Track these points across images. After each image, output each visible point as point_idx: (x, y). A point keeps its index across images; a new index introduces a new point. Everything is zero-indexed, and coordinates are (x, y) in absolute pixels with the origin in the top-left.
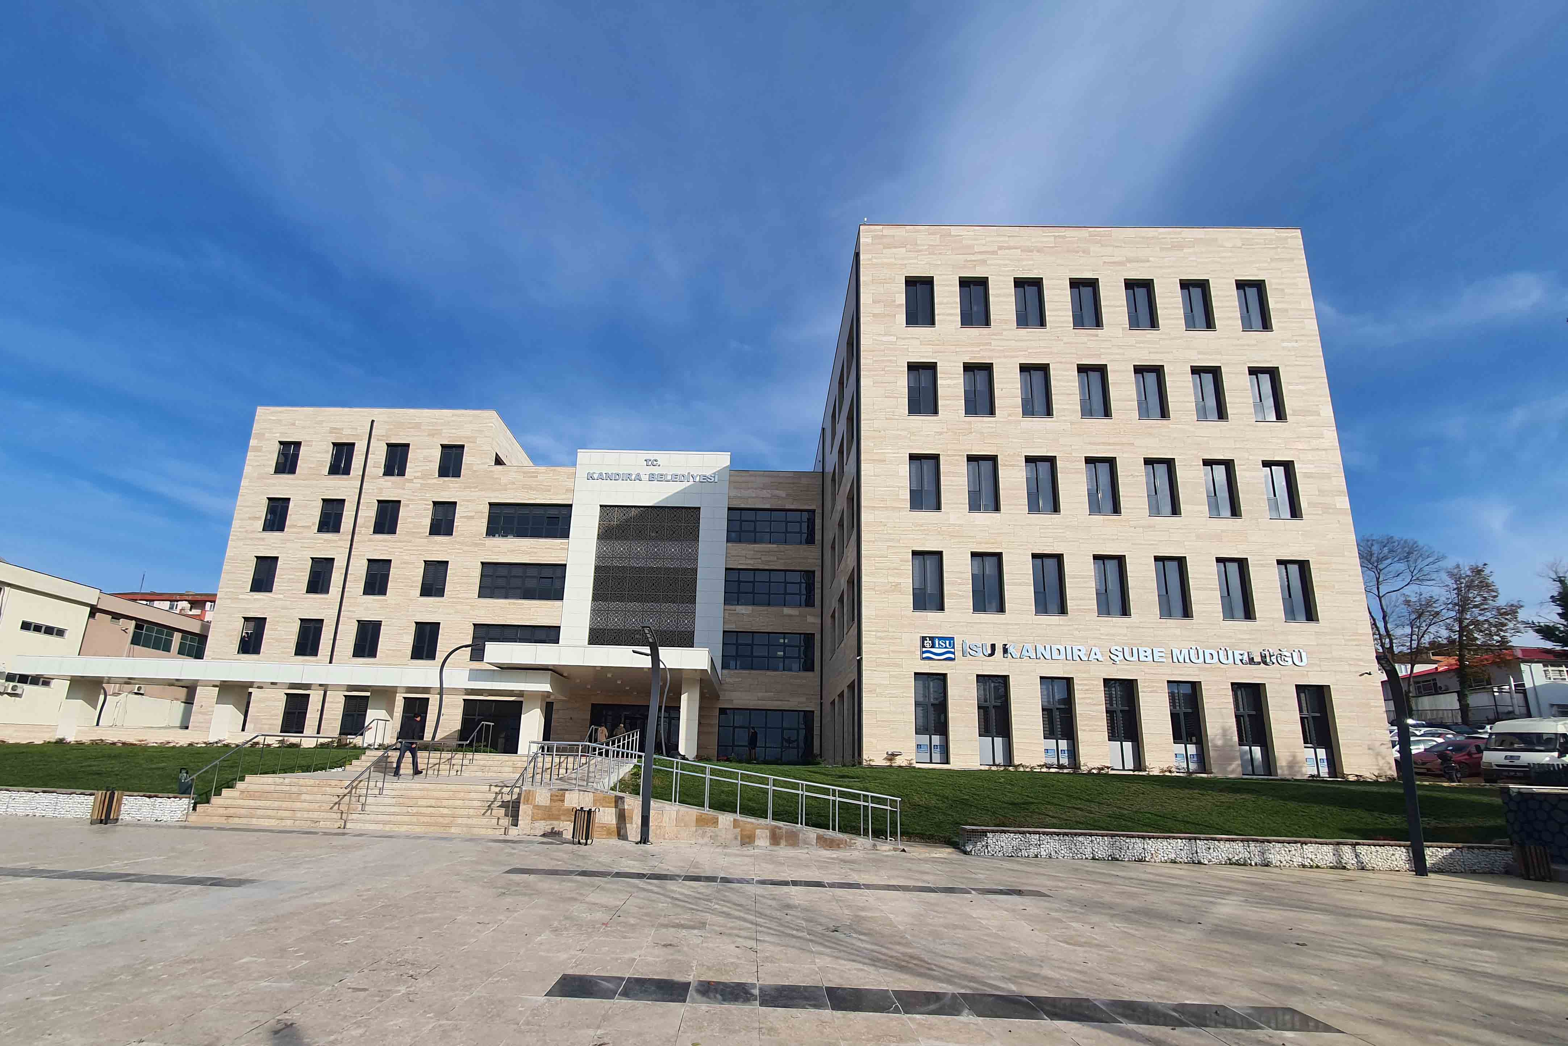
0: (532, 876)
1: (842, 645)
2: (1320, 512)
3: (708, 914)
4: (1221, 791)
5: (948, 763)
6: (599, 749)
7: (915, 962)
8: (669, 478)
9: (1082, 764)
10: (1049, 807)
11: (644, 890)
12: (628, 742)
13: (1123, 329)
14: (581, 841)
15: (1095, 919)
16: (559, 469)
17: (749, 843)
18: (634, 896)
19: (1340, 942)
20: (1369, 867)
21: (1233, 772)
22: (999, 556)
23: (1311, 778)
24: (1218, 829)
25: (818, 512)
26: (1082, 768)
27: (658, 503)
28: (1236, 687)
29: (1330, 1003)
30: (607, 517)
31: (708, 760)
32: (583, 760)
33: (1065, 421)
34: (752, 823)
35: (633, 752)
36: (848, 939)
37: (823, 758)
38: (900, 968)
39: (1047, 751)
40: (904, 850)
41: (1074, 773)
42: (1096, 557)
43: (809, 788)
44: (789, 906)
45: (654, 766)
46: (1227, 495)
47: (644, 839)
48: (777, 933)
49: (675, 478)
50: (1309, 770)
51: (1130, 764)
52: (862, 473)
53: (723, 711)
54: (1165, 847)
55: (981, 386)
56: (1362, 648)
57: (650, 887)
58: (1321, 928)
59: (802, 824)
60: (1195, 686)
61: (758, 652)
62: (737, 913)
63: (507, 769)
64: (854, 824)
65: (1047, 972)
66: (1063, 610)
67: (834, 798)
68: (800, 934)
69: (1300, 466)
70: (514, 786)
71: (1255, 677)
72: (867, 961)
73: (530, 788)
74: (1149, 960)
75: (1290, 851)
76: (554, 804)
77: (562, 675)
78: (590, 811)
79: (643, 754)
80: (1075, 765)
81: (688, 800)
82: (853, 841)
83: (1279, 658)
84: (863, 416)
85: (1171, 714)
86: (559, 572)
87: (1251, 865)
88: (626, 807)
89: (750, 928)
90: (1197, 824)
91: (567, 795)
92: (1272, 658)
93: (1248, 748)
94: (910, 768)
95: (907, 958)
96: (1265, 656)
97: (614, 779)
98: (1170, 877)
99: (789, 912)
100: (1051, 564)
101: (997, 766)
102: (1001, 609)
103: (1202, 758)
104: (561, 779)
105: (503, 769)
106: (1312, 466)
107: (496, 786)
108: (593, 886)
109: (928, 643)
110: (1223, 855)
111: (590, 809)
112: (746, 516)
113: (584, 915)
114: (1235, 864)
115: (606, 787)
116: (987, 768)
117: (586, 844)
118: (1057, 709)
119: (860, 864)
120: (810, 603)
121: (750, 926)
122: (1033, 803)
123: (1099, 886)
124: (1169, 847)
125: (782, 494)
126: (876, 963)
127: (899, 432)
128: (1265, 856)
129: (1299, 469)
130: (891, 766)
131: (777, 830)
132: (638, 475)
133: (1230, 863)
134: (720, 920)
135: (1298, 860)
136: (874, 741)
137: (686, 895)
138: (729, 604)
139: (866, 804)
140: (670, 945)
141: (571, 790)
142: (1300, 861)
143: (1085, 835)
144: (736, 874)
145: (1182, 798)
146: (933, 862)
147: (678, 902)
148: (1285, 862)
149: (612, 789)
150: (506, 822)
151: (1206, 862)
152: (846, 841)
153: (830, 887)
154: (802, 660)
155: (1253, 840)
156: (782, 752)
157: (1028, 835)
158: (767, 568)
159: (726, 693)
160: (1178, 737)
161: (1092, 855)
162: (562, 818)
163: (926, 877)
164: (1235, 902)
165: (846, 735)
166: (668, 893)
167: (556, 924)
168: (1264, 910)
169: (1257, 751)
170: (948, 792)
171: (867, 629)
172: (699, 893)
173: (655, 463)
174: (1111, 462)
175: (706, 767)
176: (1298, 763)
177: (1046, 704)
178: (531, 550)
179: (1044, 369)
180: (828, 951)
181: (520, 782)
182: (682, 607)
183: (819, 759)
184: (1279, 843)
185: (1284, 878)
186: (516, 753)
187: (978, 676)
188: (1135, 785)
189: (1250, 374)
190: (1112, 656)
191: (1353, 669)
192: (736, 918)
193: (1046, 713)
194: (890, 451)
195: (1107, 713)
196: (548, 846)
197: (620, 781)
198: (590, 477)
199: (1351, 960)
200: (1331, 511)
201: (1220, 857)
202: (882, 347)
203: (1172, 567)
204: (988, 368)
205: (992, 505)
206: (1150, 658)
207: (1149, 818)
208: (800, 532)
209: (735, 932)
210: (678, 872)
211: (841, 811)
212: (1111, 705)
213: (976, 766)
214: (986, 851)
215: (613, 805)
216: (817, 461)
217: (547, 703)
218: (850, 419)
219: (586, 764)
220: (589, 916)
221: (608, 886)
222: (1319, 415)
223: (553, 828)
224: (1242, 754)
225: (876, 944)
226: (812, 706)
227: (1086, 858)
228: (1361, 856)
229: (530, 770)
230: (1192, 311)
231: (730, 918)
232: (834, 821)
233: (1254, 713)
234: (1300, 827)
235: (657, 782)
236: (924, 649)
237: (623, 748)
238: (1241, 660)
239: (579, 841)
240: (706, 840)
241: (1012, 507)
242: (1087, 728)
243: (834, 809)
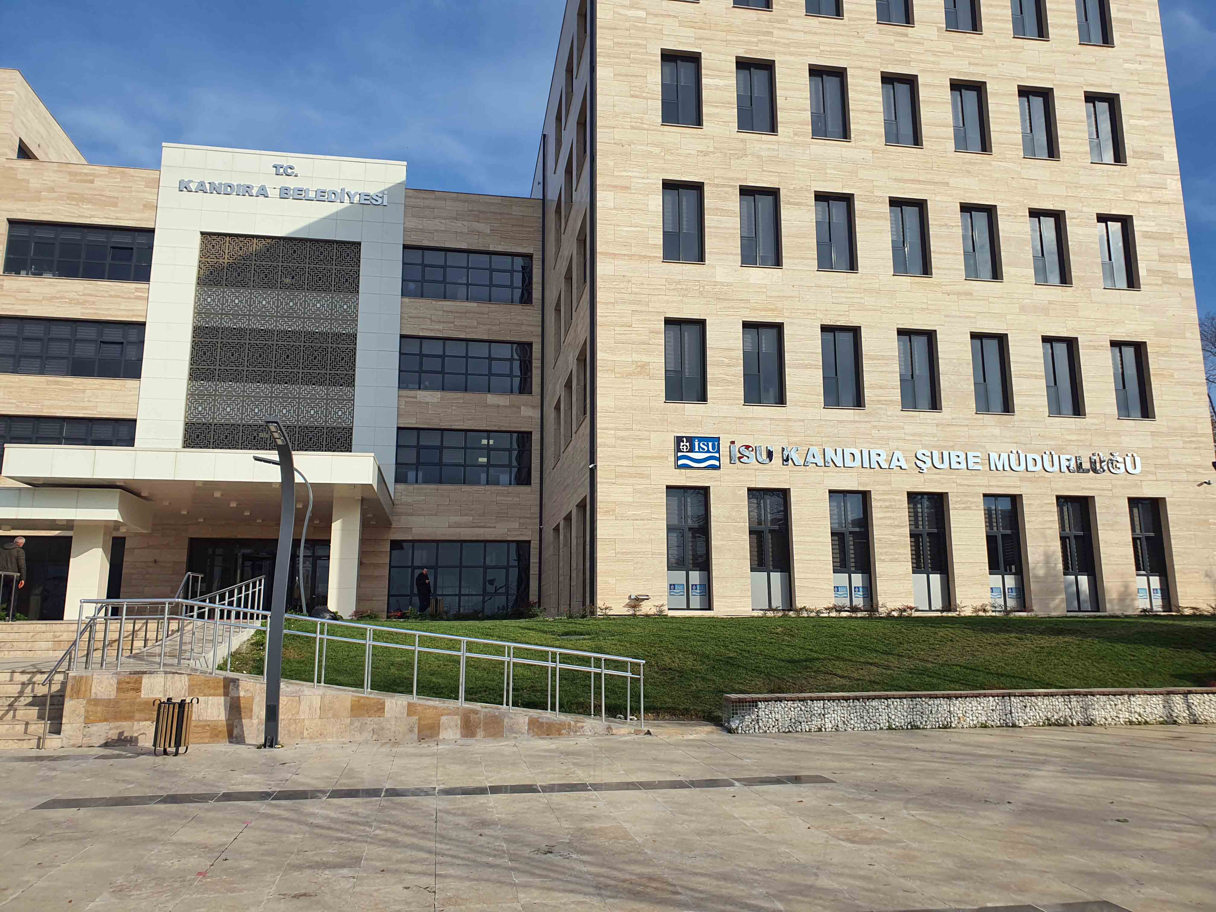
0: (83, 810)
1: (570, 448)
2: (1160, 282)
3: (364, 844)
4: (1041, 633)
5: (710, 608)
6: (200, 608)
7: (654, 885)
8: (312, 195)
9: (880, 605)
10: (837, 663)
11: (267, 816)
12: (247, 596)
13: (939, 29)
14: (168, 749)
15: (887, 807)
16: (131, 171)
17: (431, 736)
18: (250, 827)
19: (1164, 815)
20: (1201, 719)
21: (1055, 609)
22: (779, 327)
23: (1143, 613)
24: (1036, 681)
25: (537, 257)
26: (880, 610)
27: (294, 233)
28: (1062, 500)
29: (1150, 891)
30: (213, 251)
31: (372, 617)
32: (174, 625)
33: (865, 147)
34: (435, 708)
35: (255, 611)
36: (566, 863)
37: (542, 608)
38: (634, 894)
39: (837, 589)
40: (649, 733)
41: (870, 618)
42: (901, 332)
43: (518, 653)
44: (484, 824)
45: (285, 631)
46: (1056, 257)
47: (271, 741)
48: (467, 862)
49: (322, 196)
50: (1142, 603)
51: (937, 603)
52: (599, 204)
53: (396, 545)
54: (974, 708)
55: (760, 91)
56: (1202, 451)
57: (276, 812)
58: (1145, 799)
59: (507, 705)
60: (1015, 500)
61: (448, 457)
62: (408, 840)
63: (44, 645)
64: (581, 700)
65: (824, 882)
66: (859, 402)
67: (554, 665)
68: (498, 861)
69: (1140, 223)
70: (54, 671)
71: (1083, 488)
72: (591, 890)
73: (84, 673)
74: (947, 855)
75: (1116, 705)
76: (122, 695)
77: (138, 495)
78: (182, 704)
79: (268, 613)
80: (872, 606)
81: (340, 678)
82: (579, 724)
83: (1110, 465)
84: (599, 122)
85: (987, 536)
86: (133, 335)
87: (1072, 724)
88: (242, 694)
89: (425, 860)
90: (1013, 677)
91: (146, 680)
92: (1103, 464)
93: (1074, 577)
94: (660, 617)
95: (644, 881)
96: (1095, 462)
97: (223, 652)
98: (979, 746)
99: (486, 831)
100: (846, 338)
101: (773, 610)
102: (781, 400)
103: (1021, 591)
104: (136, 656)
105: (37, 645)
106: (1153, 224)
107: (23, 672)
108: (186, 817)
109: (685, 444)
110: (1041, 714)
111: (184, 701)
112: (431, 258)
113: (168, 863)
114: (1055, 725)
115: (210, 667)
116: (760, 613)
117: (176, 754)
118: (850, 533)
119: (589, 756)
120: (525, 388)
121: (425, 855)
122: (817, 659)
123: (891, 764)
124: (979, 708)
125: (484, 228)
126: (603, 892)
127: (649, 148)
128: (1088, 714)
129: (1138, 225)
130: (634, 615)
131: (473, 717)
132: (263, 188)
133: (1050, 723)
134: (381, 851)
135: (1124, 716)
136: (612, 581)
137: (332, 819)
138: (407, 388)
139: (598, 671)
140: (305, 895)
141: (151, 673)
142: (1127, 716)
143: (879, 698)
144: (411, 781)
145: (997, 644)
146: (687, 746)
147: (317, 831)
148: (1110, 719)
149: (220, 668)
150: (39, 728)
151: (1022, 724)
152: (570, 724)
153: (544, 791)
154: (515, 470)
155: (1075, 694)
156: (484, 602)
157: (809, 702)
158: (463, 336)
159: (403, 517)
160: (994, 567)
161: (887, 724)
162: (137, 715)
163: (676, 768)
164: (1051, 773)
165: (574, 575)
166: (303, 819)
167: (120, 880)
168: (1084, 781)
169: (1084, 580)
170: (708, 649)
171: (604, 426)
172: (353, 814)
173: (289, 171)
174: (921, 205)
175: (366, 629)
176: (1130, 595)
177: (836, 526)
178: (83, 297)
179: (840, 74)
180: (538, 880)
181: (65, 664)
182: (335, 391)
183: (535, 609)
184: (1104, 695)
185: (1110, 740)
186: (62, 619)
187: (750, 490)
188: (942, 630)
189: (1086, 101)
190: (918, 462)
191: (1191, 478)
192: (406, 846)
193: (836, 538)
194: (637, 174)
195: (911, 537)
196: (111, 761)
197: (233, 655)
198: (184, 187)
199: (1175, 835)
200: (1172, 281)
201: (1038, 717)
202: (628, 24)
203: (992, 346)
204: (768, 66)
205: (772, 255)
206: (963, 466)
207: (957, 672)
208: (511, 286)
209: (404, 866)
210: (321, 786)
211: (564, 682)
212: (917, 526)
213: (746, 612)
214: (757, 727)
215: (221, 691)
216: (536, 183)
217: (114, 538)
218: (581, 124)
219: (178, 631)
220: (177, 863)
221: (211, 814)
222: (1162, 159)
223: (121, 734)
224: (1068, 586)
225: (602, 866)
226: (528, 534)
227: (881, 729)
228: (1193, 707)
229: (83, 645)
230: (1021, 13)
231: (397, 847)
232: (553, 696)
233: (1081, 533)
234: (1128, 675)
235: (292, 654)
236: (680, 454)
237: (239, 605)
238: (1068, 467)
239: (165, 750)
240: (367, 735)
241: (797, 261)
242: (887, 558)
243: (554, 680)
